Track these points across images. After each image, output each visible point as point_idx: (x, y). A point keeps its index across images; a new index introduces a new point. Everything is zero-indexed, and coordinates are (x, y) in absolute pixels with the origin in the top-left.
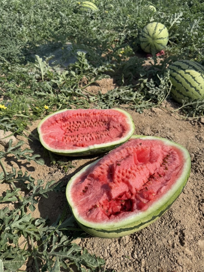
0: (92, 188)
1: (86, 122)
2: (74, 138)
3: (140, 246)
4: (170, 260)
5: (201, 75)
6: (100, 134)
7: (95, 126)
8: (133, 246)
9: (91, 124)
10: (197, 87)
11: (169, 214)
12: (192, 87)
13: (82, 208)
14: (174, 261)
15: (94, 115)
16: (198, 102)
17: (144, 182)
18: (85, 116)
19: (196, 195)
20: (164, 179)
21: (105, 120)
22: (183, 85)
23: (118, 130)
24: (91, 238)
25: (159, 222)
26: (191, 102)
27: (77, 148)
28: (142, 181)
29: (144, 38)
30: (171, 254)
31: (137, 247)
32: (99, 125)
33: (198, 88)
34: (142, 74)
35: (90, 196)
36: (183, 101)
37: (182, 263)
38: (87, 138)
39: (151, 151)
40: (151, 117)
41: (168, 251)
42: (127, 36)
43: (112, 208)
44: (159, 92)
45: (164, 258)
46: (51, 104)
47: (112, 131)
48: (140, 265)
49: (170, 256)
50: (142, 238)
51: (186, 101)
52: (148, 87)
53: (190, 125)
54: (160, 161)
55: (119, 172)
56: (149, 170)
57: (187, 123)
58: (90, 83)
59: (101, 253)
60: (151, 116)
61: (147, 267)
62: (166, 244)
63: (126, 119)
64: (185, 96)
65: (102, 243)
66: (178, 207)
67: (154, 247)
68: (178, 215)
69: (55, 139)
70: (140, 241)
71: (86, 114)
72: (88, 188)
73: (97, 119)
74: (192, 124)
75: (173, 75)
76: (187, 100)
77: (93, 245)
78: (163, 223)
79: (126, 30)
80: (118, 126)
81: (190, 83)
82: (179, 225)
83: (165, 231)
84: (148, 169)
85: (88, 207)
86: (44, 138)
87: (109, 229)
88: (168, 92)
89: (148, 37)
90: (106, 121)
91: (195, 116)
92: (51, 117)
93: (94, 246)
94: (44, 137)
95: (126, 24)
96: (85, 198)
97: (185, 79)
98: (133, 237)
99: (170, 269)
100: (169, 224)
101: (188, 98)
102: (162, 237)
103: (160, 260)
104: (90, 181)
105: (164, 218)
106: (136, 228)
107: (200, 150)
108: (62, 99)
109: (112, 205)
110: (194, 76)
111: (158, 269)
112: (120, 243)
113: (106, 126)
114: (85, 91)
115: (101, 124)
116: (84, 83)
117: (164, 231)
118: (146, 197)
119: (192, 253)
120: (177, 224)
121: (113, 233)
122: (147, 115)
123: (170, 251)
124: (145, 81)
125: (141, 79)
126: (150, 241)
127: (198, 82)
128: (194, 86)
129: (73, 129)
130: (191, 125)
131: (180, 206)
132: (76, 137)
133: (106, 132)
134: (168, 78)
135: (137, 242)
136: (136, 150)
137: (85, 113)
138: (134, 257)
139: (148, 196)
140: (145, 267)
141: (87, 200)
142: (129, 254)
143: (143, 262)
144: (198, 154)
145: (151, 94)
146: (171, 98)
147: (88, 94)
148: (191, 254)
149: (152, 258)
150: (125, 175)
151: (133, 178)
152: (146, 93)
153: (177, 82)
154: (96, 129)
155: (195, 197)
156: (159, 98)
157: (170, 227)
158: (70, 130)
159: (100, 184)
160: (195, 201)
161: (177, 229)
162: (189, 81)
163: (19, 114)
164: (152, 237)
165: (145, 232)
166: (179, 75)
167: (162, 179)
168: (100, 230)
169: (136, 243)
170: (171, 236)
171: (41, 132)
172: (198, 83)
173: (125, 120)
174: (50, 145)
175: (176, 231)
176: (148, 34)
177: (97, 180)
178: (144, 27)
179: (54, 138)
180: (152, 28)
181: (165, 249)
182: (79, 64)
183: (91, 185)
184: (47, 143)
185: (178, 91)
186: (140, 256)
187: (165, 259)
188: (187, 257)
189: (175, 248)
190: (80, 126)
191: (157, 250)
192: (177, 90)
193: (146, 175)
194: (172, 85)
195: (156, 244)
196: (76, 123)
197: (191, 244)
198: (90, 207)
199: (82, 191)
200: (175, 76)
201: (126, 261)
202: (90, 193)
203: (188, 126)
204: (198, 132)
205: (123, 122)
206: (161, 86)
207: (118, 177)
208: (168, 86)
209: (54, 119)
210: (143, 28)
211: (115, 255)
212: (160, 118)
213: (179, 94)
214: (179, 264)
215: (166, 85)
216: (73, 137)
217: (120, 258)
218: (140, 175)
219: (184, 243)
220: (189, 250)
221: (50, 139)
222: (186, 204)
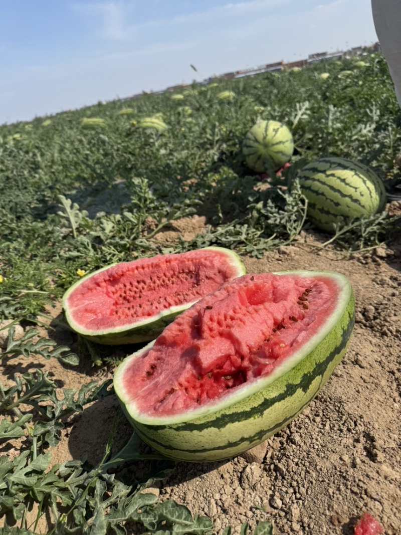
0: (163, 363)
1: (155, 278)
2: (135, 310)
3: (285, 482)
4: (352, 492)
5: (356, 174)
6: (183, 294)
7: (173, 283)
8: (272, 485)
9: (164, 281)
10: (353, 195)
11: (337, 408)
12: (344, 196)
13: (146, 401)
14: (361, 493)
15: (168, 264)
16: (363, 221)
17: (263, 334)
18: (151, 268)
19: (389, 370)
20: (302, 324)
21: (189, 269)
22: (328, 197)
23: (215, 282)
24: (181, 485)
25: (318, 427)
26: (350, 225)
27: (138, 320)
28: (261, 333)
29: (249, 149)
30: (350, 479)
31: (280, 484)
32: (179, 280)
33: (356, 195)
34: (252, 197)
35: (161, 378)
36: (335, 225)
37: (377, 494)
38: (157, 305)
39: (275, 288)
40: (280, 262)
41: (344, 474)
42: (222, 153)
43: (207, 393)
44: (286, 218)
45: (337, 492)
46: (90, 267)
47: (205, 285)
48: (288, 517)
49: (349, 483)
50: (287, 465)
51: (339, 224)
52: (266, 214)
53: (359, 266)
54: (293, 300)
55: (211, 319)
56: (272, 314)
57: (353, 263)
58: (160, 226)
59: (203, 510)
60: (280, 260)
61: (306, 520)
62: (338, 463)
63: (228, 260)
64: (335, 216)
65: (204, 490)
66: (352, 393)
67: (314, 475)
68: (355, 406)
69: (96, 315)
70: (284, 470)
71: (152, 264)
72: (156, 366)
73: (174, 271)
74: (362, 263)
75: (306, 186)
76: (341, 222)
77: (185, 497)
78: (327, 427)
79: (218, 146)
80: (215, 274)
81: (339, 191)
82: (360, 424)
83: (333, 441)
84: (269, 312)
85: (157, 396)
86: (74, 316)
87: (199, 419)
88: (303, 215)
89: (256, 145)
90: (191, 269)
91: (364, 247)
92: (87, 280)
93: (187, 499)
94: (75, 314)
95: (217, 136)
96: (152, 384)
97: (329, 186)
98: (269, 468)
99: (356, 511)
100: (339, 426)
101: (342, 218)
102: (329, 453)
103: (330, 497)
104: (159, 353)
105: (329, 419)
106: (257, 412)
107: (384, 297)
108: (110, 256)
109: (207, 387)
110: (342, 178)
111: (328, 517)
112: (243, 484)
113: (193, 280)
114: (154, 242)
115: (183, 278)
116: (149, 228)
117: (330, 441)
118: (269, 352)
119: (398, 474)
120: (355, 423)
121: (209, 429)
122: (273, 259)
123: (349, 473)
124: (260, 205)
125: (252, 205)
126: (304, 465)
127: (353, 185)
128: (348, 194)
129: (130, 296)
130: (360, 264)
131: (358, 392)
132: (138, 308)
133: (194, 289)
134: (298, 191)
135: (278, 475)
136: (245, 288)
137: (150, 263)
138: (275, 505)
139: (272, 350)
140: (301, 521)
141: (156, 385)
142: (264, 502)
143: (296, 511)
144: (382, 304)
145: (273, 224)
146: (313, 226)
147: (159, 245)
148: (396, 476)
149: (312, 499)
150: (224, 323)
151: (239, 326)
152: (264, 226)
153: (315, 194)
154: (175, 288)
155: (388, 374)
156: (290, 229)
157: (341, 431)
158: (125, 298)
159: (178, 351)
160: (388, 381)
161: (357, 433)
162: (337, 188)
163: (30, 289)
164: (308, 458)
165: (291, 451)
166: (317, 183)
167: (300, 324)
168: (182, 427)
169: (276, 478)
170: (347, 447)
171: (69, 306)
172: (354, 188)
173: (225, 261)
174: (87, 327)
175: (356, 437)
176: (256, 141)
177: (172, 347)
178: (246, 132)
179: (94, 312)
180: (259, 130)
181: (338, 473)
182: (138, 198)
183: (162, 358)
184: (80, 324)
185: (322, 210)
186: (288, 500)
187: (340, 494)
188: (387, 482)
189: (358, 466)
190: (143, 288)
191: (321, 480)
192: (319, 209)
193: (267, 324)
194: (307, 201)
195: (318, 468)
196: (135, 283)
197: (392, 457)
198: (162, 394)
199: (144, 374)
200: (309, 186)
201: (259, 516)
202: (161, 373)
203: (354, 267)
204: (376, 274)
205: (223, 266)
206: (288, 208)
207: (211, 330)
208: (301, 205)
209: (94, 281)
210: (245, 134)
211: (234, 509)
212: (297, 261)
213: (324, 214)
214: (372, 498)
215: (297, 204)
216: (132, 309)
217: (245, 513)
218: (253, 321)
219: (376, 455)
220: (391, 468)
221: (88, 315)
222: (369, 387)
